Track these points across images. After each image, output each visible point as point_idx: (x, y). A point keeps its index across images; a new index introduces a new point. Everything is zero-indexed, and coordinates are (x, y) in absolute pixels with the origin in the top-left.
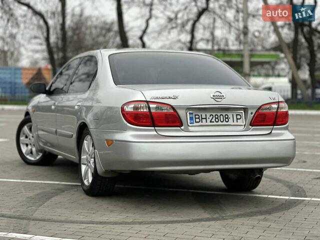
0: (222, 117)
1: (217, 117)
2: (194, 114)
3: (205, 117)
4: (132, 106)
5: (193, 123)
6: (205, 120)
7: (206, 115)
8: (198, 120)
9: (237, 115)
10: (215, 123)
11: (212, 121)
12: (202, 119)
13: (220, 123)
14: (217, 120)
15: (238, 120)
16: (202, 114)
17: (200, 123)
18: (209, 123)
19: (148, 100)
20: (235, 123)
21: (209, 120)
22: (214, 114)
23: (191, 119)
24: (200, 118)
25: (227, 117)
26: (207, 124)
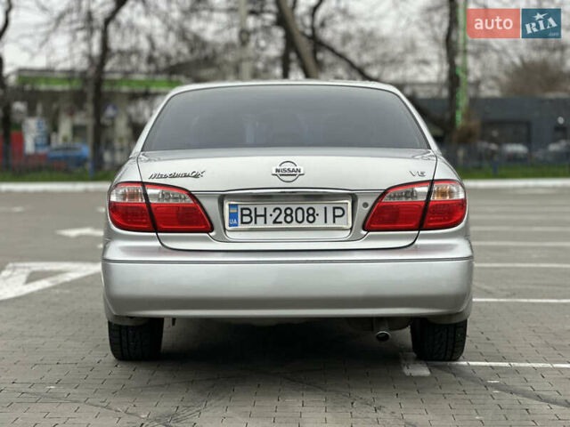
0: (300, 212)
1: (289, 212)
2: (239, 207)
3: (263, 213)
5: (237, 225)
6: (263, 218)
7: (265, 209)
9: (334, 208)
11: (278, 220)
12: (256, 216)
14: (289, 219)
15: (336, 219)
16: (258, 207)
17: (252, 226)
19: (144, 181)
20: (330, 225)
21: (270, 220)
22: (283, 207)
23: (233, 216)
24: (253, 215)
26: (266, 226)
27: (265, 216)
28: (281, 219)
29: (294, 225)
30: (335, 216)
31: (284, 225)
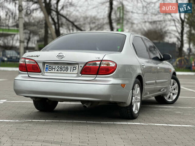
5: (47, 71)
7: (55, 67)
9: (73, 67)
12: (53, 69)
14: (61, 70)
15: (74, 71)
16: (53, 66)
17: (51, 71)
21: (56, 70)
24: (52, 68)
25: (67, 68)
26: (55, 72)
27: (55, 69)
28: (59, 70)
29: (62, 72)
30: (73, 70)
31: (60, 72)
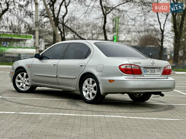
0: (153, 71)
2: (145, 70)
3: (148, 71)
4: (125, 66)
8: (146, 72)
10: (151, 73)
13: (153, 73)
18: (150, 73)
19: (131, 64)
20: (157, 74)
22: (151, 70)
25: (155, 71)
30: (158, 72)
